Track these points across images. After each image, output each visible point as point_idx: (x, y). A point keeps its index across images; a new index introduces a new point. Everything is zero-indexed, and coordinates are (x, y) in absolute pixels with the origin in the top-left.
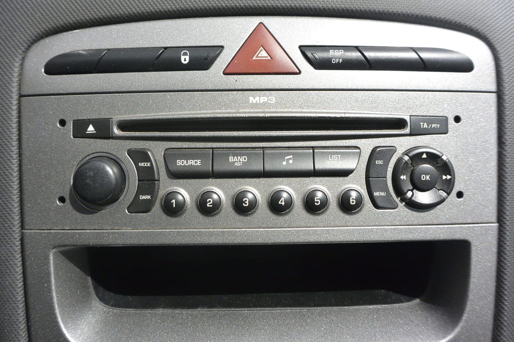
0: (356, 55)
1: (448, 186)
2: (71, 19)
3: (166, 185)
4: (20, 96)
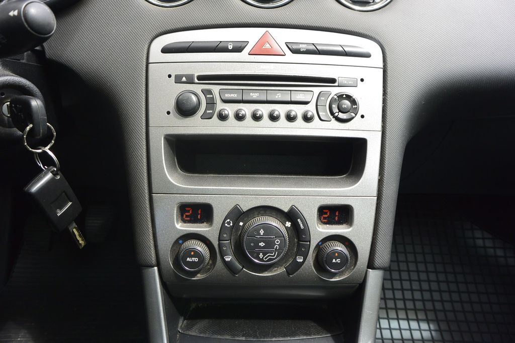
0: (312, 47)
1: (356, 111)
2: (173, 27)
3: (220, 106)
4: (148, 63)
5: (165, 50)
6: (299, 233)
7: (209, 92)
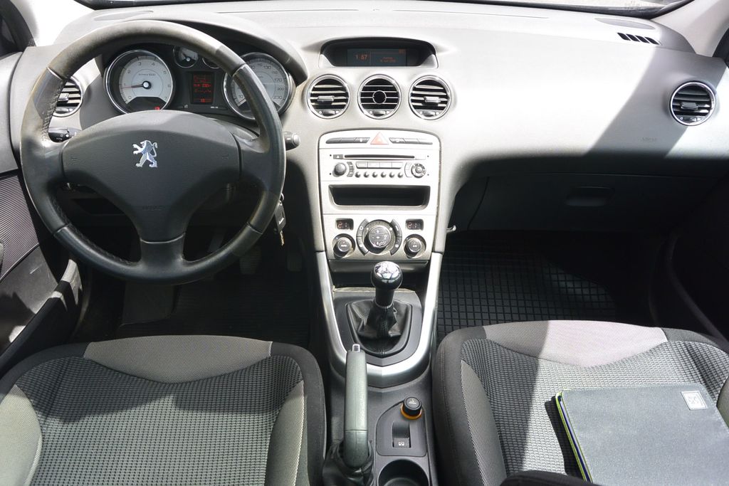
0: (403, 140)
1: (425, 172)
3: (356, 170)
4: (318, 149)
5: (328, 142)
6: (396, 233)
7: (351, 163)
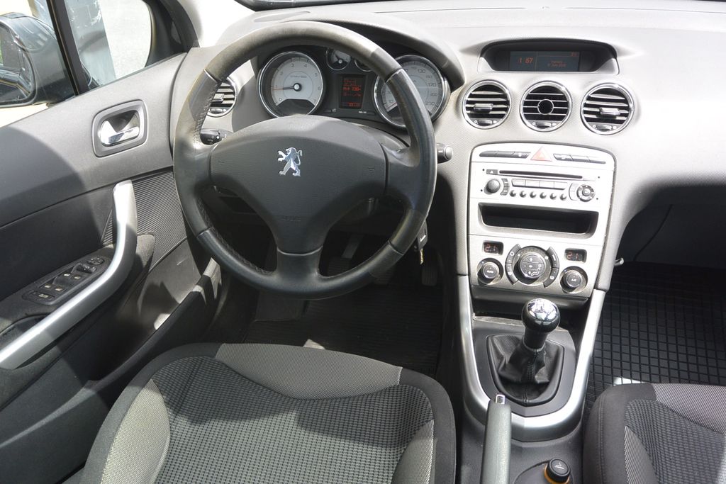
0: (569, 157)
1: (593, 195)
2: (487, 142)
3: (511, 188)
4: (470, 162)
5: (482, 155)
6: (552, 263)
7: (506, 180)
